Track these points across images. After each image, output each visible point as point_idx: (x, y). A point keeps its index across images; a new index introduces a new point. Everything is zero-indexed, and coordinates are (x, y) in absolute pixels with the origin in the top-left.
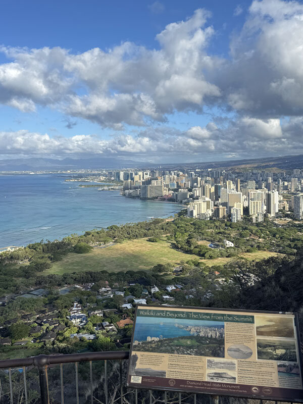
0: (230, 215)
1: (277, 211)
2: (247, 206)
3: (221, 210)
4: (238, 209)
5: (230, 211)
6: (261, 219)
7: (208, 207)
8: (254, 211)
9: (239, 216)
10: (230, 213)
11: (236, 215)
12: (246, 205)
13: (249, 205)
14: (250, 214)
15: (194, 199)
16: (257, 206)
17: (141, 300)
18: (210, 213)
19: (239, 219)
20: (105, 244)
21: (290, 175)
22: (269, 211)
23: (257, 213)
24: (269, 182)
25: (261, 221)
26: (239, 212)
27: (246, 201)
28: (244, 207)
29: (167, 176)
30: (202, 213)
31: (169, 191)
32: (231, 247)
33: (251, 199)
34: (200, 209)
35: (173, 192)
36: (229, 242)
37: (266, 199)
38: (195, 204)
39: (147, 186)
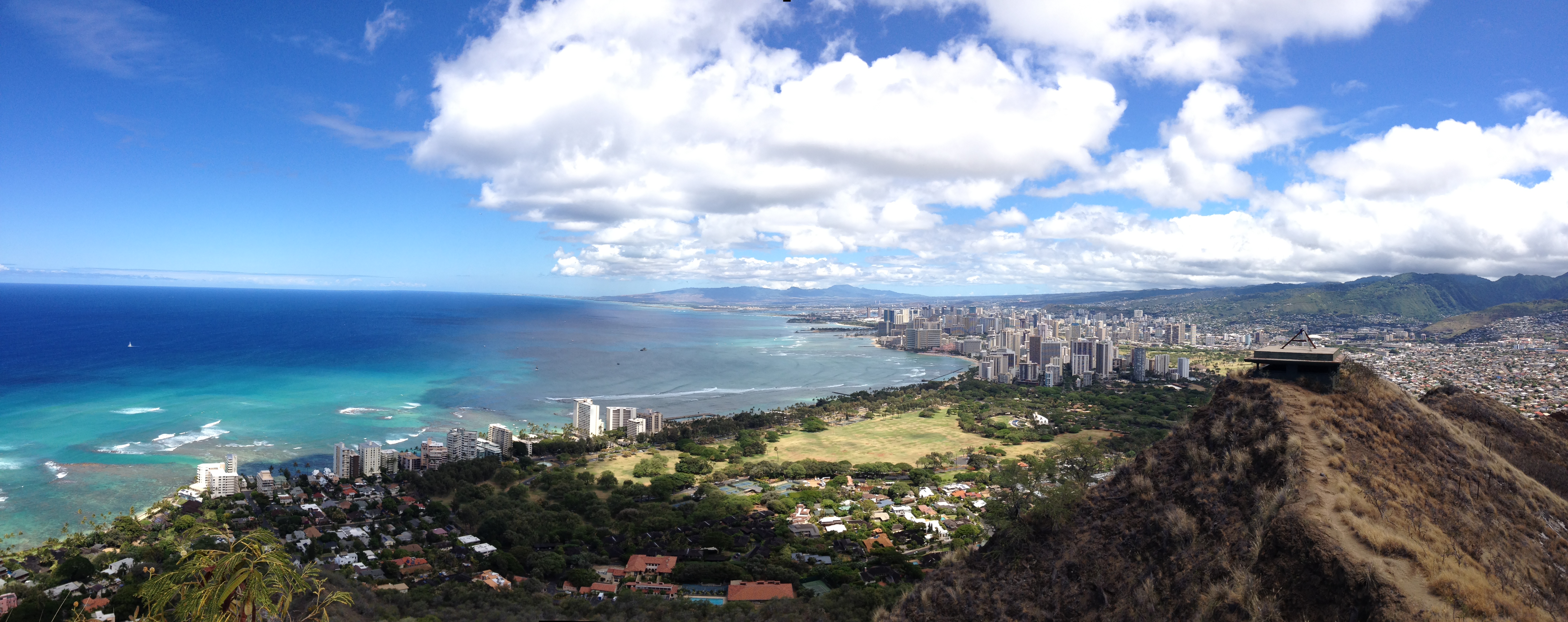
0: (1042, 377)
1: (1111, 370)
3: (1030, 369)
4: (1055, 367)
5: (1044, 369)
6: (1088, 382)
7: (1011, 364)
8: (1079, 371)
9: (1056, 377)
10: (1044, 372)
11: (1052, 376)
12: (1067, 361)
13: (1071, 361)
16: (1083, 362)
17: (903, 508)
18: (1014, 371)
19: (1056, 382)
20: (847, 419)
22: (1099, 369)
24: (1100, 328)
25: (1089, 384)
26: (1056, 371)
27: (1067, 355)
28: (1064, 364)
29: (947, 315)
30: (1001, 372)
31: (950, 338)
32: (1044, 426)
33: (1075, 352)
34: (998, 367)
35: (956, 340)
36: (1041, 418)
37: (1096, 351)
38: (991, 359)
39: (916, 330)
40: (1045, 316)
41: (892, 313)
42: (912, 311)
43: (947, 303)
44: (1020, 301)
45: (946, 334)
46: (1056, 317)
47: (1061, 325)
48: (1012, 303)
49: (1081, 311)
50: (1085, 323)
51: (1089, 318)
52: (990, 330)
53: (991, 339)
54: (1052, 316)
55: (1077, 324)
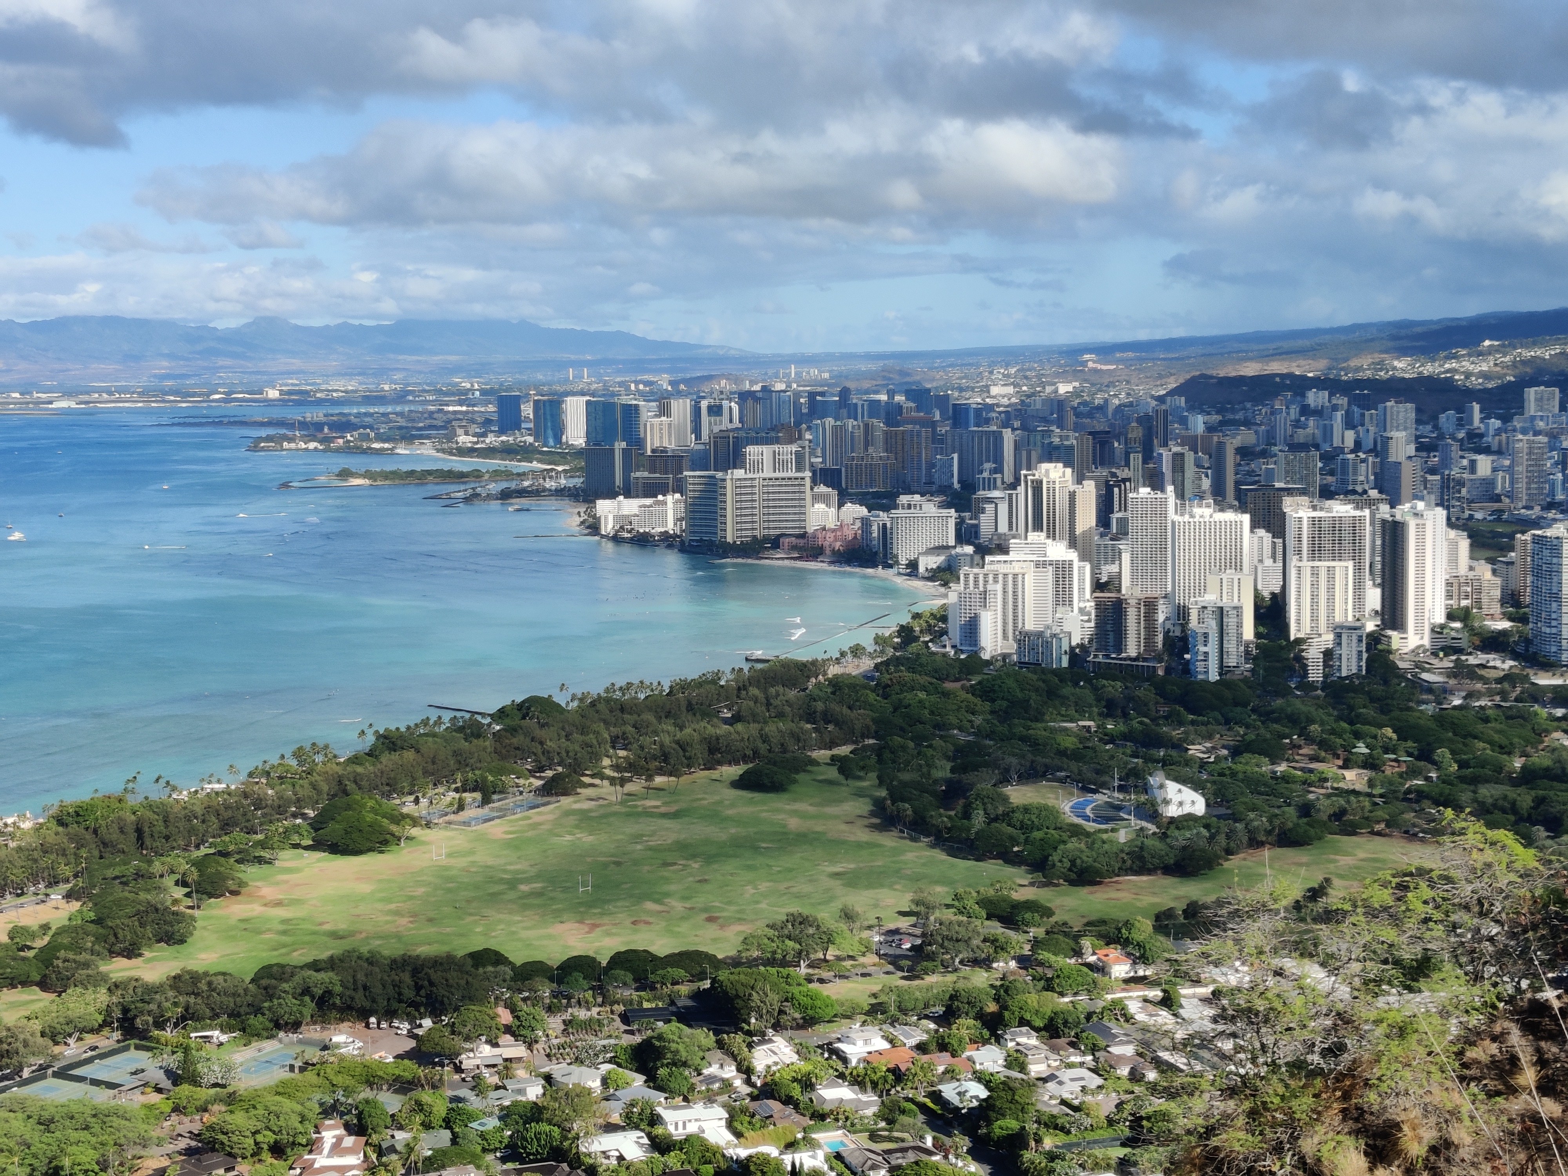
1: (1439, 619)
3: (1132, 615)
6: (1350, 662)
7: (1062, 596)
8: (1314, 618)
9: (1231, 646)
10: (1184, 627)
13: (1284, 587)
14: (1293, 634)
15: (983, 551)
16: (1331, 589)
17: (697, 1112)
18: (1073, 626)
19: (1232, 661)
21: (1506, 419)
22: (1393, 616)
23: (1331, 627)
24: (1392, 459)
25: (1354, 671)
26: (1230, 621)
27: (1268, 562)
28: (1257, 596)
29: (830, 421)
30: (1030, 625)
31: (841, 505)
32: (1190, 818)
33: (1299, 553)
34: (1015, 607)
35: (863, 511)
36: (1180, 791)
37: (1378, 548)
38: (991, 577)
39: (719, 475)
40: (1184, 421)
41: (631, 412)
42: (704, 404)
43: (826, 375)
44: (1090, 365)
45: (830, 489)
46: (1222, 423)
47: (1244, 452)
48: (1057, 375)
49: (1315, 398)
50: (1336, 442)
51: (1349, 424)
52: (986, 475)
53: (989, 507)
54: (1207, 418)
55: (1303, 447)
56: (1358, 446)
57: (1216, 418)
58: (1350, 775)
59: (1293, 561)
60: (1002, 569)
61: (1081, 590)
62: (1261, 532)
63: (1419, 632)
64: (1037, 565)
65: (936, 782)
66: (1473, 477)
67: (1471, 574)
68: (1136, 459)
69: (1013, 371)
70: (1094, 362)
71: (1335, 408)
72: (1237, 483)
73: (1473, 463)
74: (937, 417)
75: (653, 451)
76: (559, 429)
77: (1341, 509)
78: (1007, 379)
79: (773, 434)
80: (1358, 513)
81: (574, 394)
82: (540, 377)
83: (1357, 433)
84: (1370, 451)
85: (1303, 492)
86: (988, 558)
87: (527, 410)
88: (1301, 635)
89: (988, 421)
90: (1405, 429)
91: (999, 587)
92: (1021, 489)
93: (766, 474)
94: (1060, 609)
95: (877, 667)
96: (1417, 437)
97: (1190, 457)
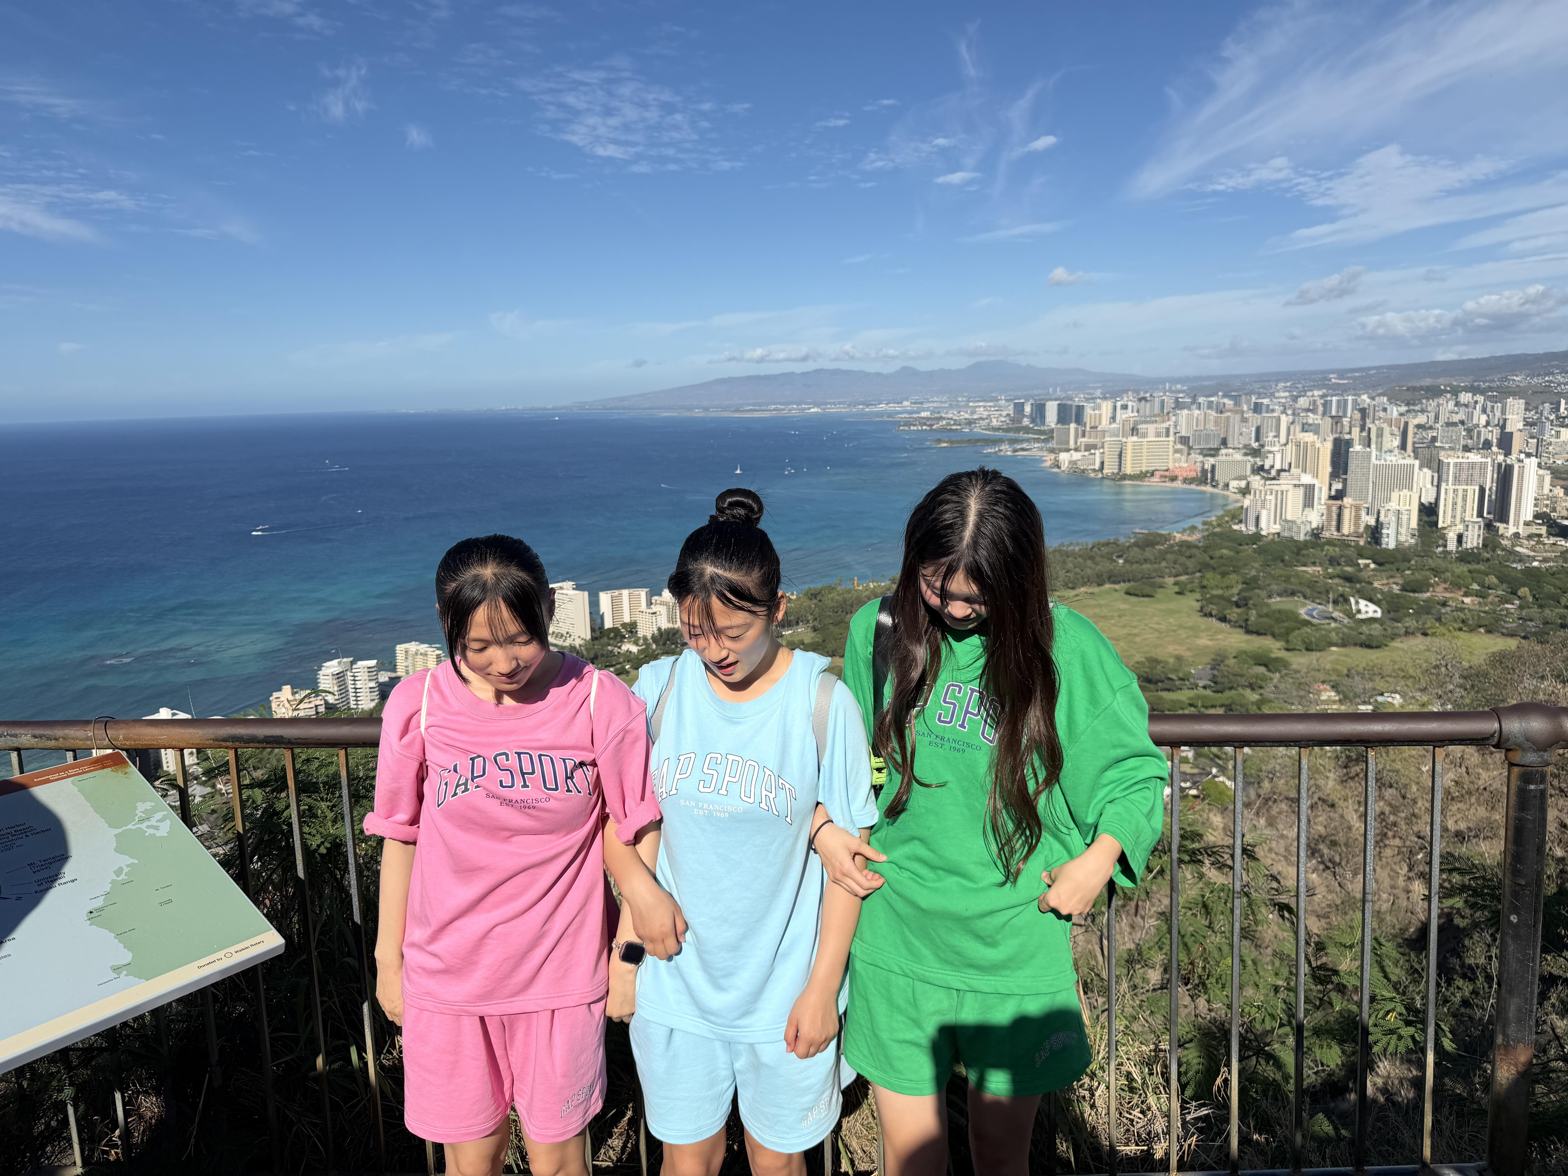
0: (1374, 530)
1: (1530, 517)
2: (1433, 501)
3: (1347, 513)
4: (1402, 508)
5: (1376, 513)
6: (1474, 539)
7: (1308, 503)
8: (1454, 517)
9: (1403, 530)
10: (1377, 520)
11: (1393, 526)
12: (1428, 497)
13: (1437, 499)
14: (1440, 525)
16: (1464, 500)
18: (1314, 518)
19: (1402, 538)
22: (1501, 516)
23: (1463, 521)
24: (1508, 429)
25: (1475, 545)
26: (1404, 518)
27: (1429, 486)
28: (1421, 505)
29: (1185, 412)
30: (1289, 518)
31: (1189, 454)
32: (1372, 620)
33: (1447, 481)
34: (1282, 508)
35: (1200, 458)
36: (1367, 605)
37: (1495, 479)
38: (1268, 492)
39: (1124, 440)
40: (1385, 410)
41: (1080, 409)
42: (1119, 404)
43: (1185, 388)
44: (1333, 380)
45: (1183, 447)
46: (1408, 411)
47: (1419, 426)
48: (1314, 386)
49: (1465, 397)
50: (1475, 421)
51: (1484, 411)
52: (1270, 439)
53: (1270, 456)
54: (1399, 408)
55: (1454, 424)
56: (1488, 424)
57: (1403, 409)
58: (1467, 600)
59: (1443, 486)
60: (1276, 488)
61: (1320, 499)
62: (1425, 470)
63: (1517, 524)
64: (1295, 486)
65: (1233, 595)
66: (1558, 440)
67: (1550, 495)
68: (1356, 431)
69: (1289, 384)
70: (1335, 378)
71: (1476, 402)
72: (1414, 443)
73: (1558, 432)
74: (1245, 408)
75: (1091, 428)
76: (1043, 417)
77: (1474, 457)
78: (1285, 389)
79: (1154, 419)
80: (1484, 460)
81: (1051, 400)
82: (1035, 392)
83: (1488, 416)
84: (1496, 426)
85: (1451, 449)
86: (1268, 482)
87: (1028, 409)
88: (1445, 525)
89: (1273, 411)
90: (1518, 414)
91: (1273, 497)
92: (1289, 446)
93: (1149, 439)
94: (1307, 509)
95: (1204, 537)
96: (1525, 418)
97: (1387, 430)
